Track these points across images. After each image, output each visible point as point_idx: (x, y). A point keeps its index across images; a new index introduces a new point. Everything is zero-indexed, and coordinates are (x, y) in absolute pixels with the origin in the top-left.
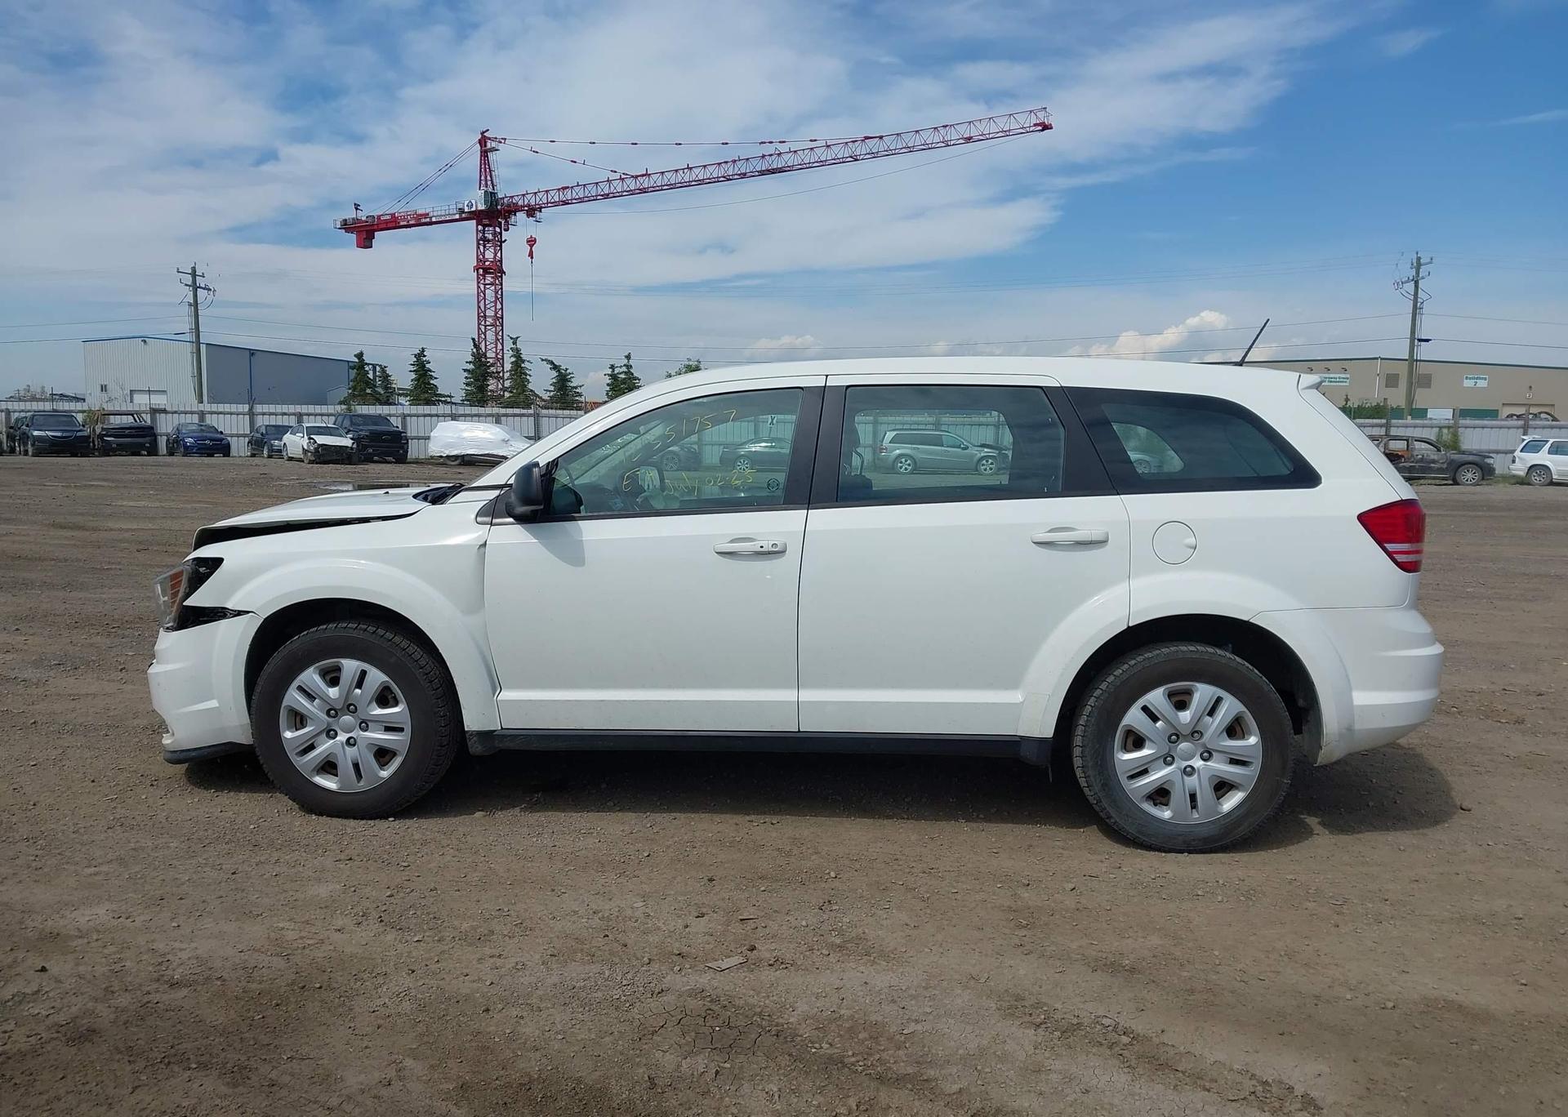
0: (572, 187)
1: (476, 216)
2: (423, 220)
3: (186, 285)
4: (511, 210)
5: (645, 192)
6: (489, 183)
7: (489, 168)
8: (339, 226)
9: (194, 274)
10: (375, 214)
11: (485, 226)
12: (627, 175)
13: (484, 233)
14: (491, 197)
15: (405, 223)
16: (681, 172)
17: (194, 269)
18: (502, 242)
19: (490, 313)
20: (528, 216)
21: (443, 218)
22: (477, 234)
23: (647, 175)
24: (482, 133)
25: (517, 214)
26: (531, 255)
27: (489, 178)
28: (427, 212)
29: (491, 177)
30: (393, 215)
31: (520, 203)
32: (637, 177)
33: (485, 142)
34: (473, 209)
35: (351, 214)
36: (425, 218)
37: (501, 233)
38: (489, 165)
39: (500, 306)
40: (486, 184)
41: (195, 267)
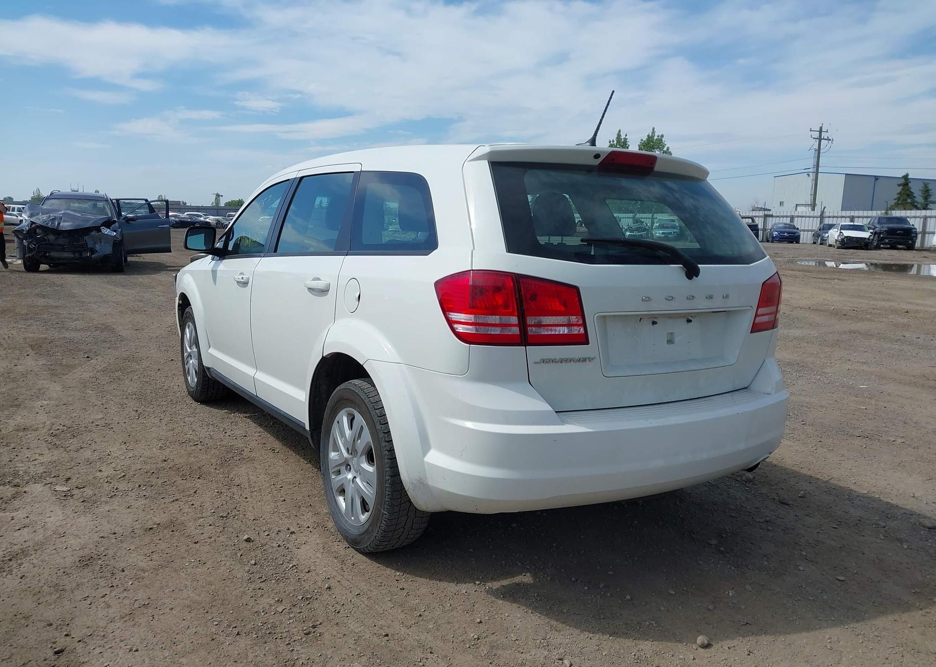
3: (814, 138)
9: (821, 131)
17: (821, 128)
41: (822, 127)
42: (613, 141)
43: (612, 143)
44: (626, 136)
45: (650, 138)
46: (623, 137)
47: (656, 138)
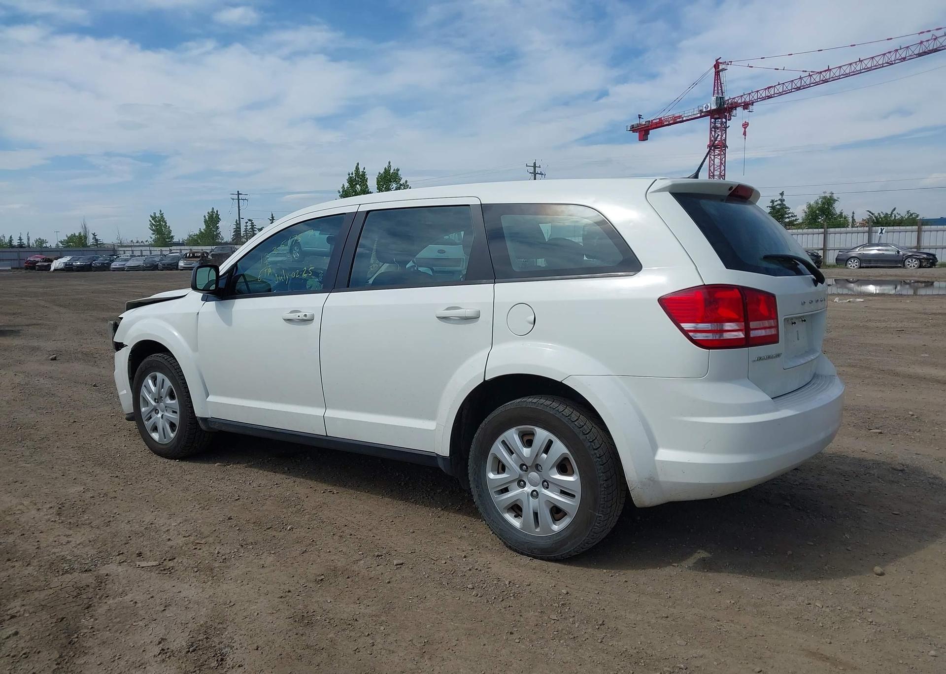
0: (775, 86)
1: (711, 113)
2: (678, 120)
3: (530, 173)
4: (734, 106)
5: (828, 82)
6: (720, 91)
7: (720, 82)
8: (629, 129)
9: (535, 167)
10: (650, 119)
11: (716, 119)
12: (814, 72)
13: (715, 124)
14: (720, 100)
15: (668, 123)
16: (854, 65)
17: (535, 164)
18: (726, 128)
19: (717, 173)
20: (744, 109)
21: (690, 117)
22: (711, 124)
23: (829, 70)
24: (716, 61)
25: (737, 108)
26: (745, 134)
27: (720, 88)
28: (681, 115)
29: (721, 87)
30: (660, 119)
31: (739, 101)
32: (821, 72)
33: (718, 66)
34: (709, 109)
35: (636, 122)
36: (680, 118)
37: (726, 122)
38: (720, 80)
39: (724, 168)
40: (718, 92)
41: (535, 162)
42: (352, 174)
43: (351, 175)
44: (364, 169)
45: (387, 171)
46: (361, 170)
47: (392, 171)
